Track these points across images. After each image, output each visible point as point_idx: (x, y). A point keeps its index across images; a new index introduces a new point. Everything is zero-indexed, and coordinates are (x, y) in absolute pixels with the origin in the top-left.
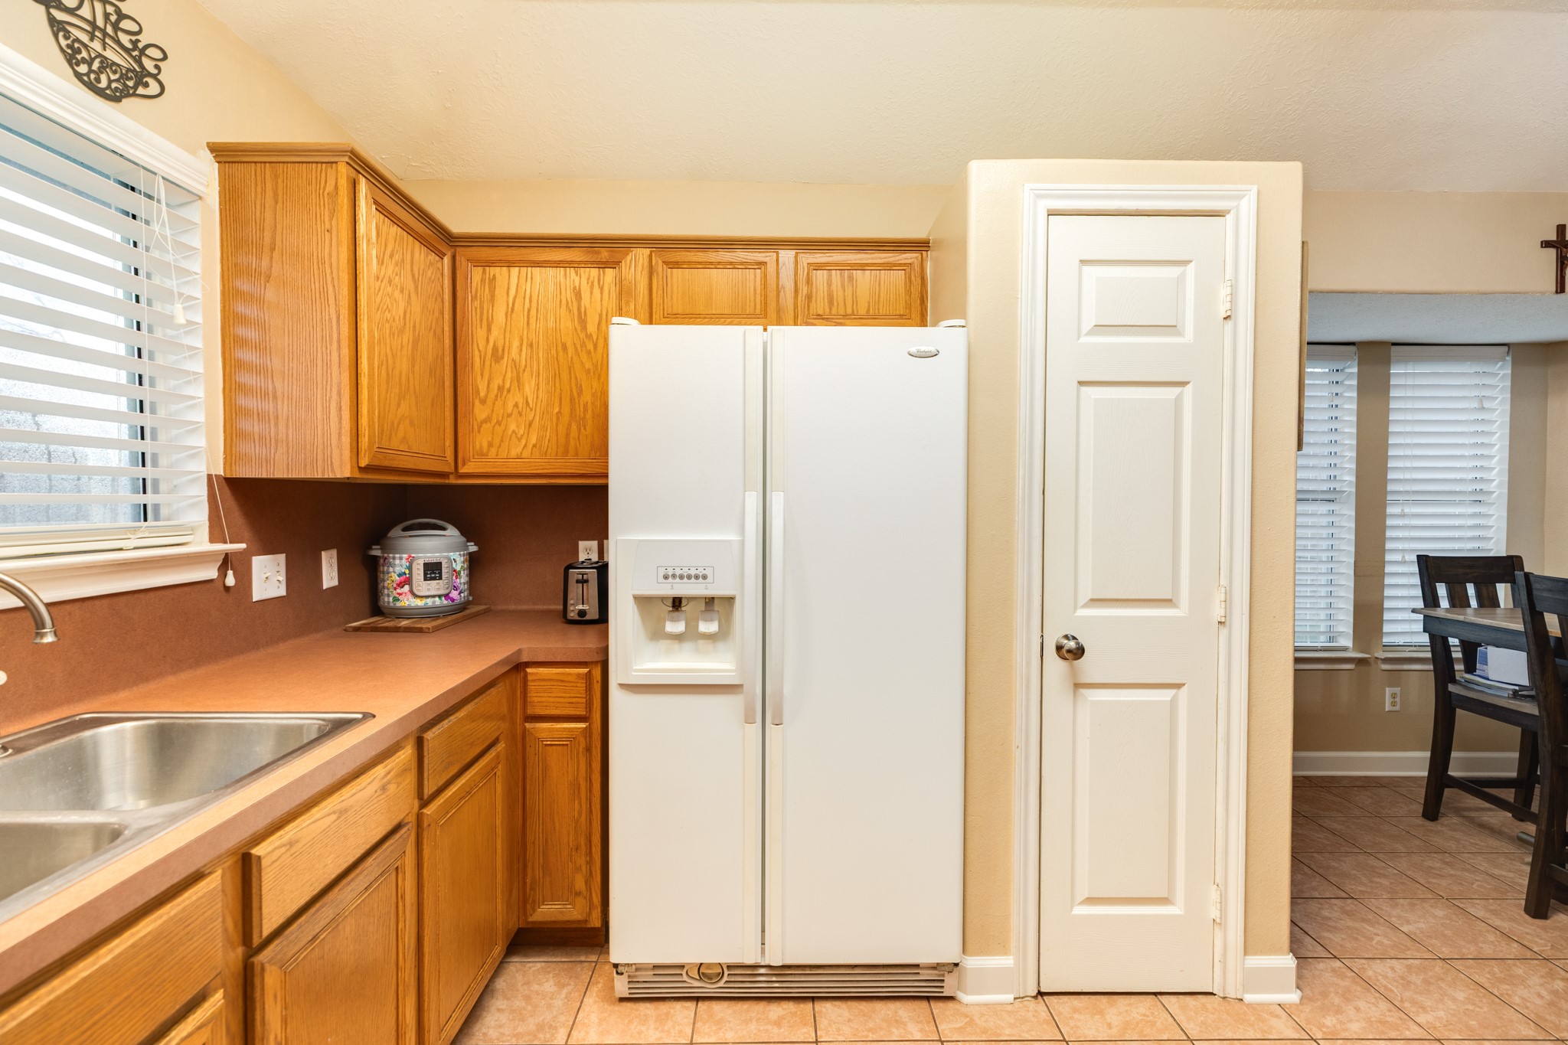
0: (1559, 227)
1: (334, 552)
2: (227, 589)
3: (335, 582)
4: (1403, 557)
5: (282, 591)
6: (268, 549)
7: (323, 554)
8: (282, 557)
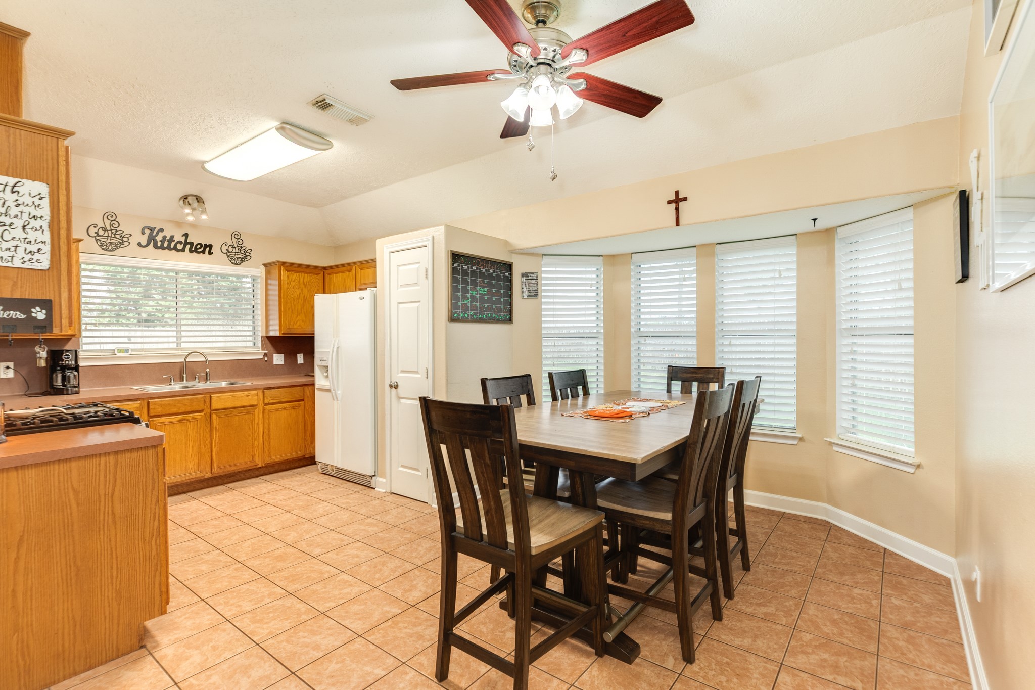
0: (676, 191)
1: (302, 355)
2: (266, 361)
3: (302, 362)
4: (732, 370)
5: (283, 363)
6: (279, 352)
7: (298, 355)
8: (283, 355)
